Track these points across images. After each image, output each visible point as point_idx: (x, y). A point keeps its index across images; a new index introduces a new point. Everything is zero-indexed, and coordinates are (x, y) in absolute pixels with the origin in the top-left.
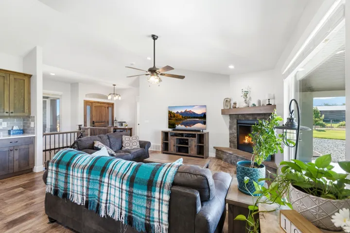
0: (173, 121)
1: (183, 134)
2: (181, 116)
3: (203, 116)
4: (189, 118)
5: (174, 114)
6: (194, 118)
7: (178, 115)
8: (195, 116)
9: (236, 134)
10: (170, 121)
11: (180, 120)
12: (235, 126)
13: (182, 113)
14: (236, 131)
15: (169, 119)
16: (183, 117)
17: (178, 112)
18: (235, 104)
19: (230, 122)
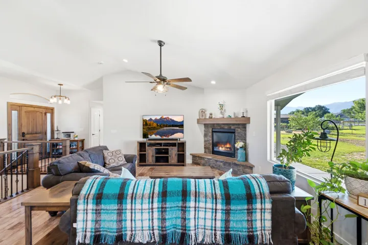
1: (161, 143)
2: (155, 125)
4: (166, 127)
6: (173, 126)
7: (152, 122)
9: (211, 141)
11: (154, 128)
13: (156, 120)
14: (211, 138)
16: (158, 126)
17: (151, 119)
18: (211, 114)
19: (205, 131)
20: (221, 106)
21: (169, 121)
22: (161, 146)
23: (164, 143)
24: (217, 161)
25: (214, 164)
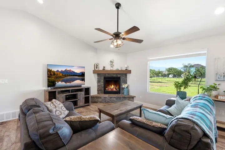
0: (52, 79)
1: (69, 90)
2: (61, 75)
3: (81, 74)
4: (69, 76)
5: (54, 72)
6: (74, 76)
7: (59, 73)
8: (75, 74)
9: (103, 85)
10: (50, 78)
11: (60, 77)
12: (103, 81)
13: (62, 72)
14: (103, 84)
15: (48, 77)
16: (63, 75)
17: (58, 71)
18: (104, 67)
19: (98, 78)
20: (112, 62)
21: (71, 72)
22: (69, 92)
23: (71, 90)
24: (111, 98)
25: (109, 100)
